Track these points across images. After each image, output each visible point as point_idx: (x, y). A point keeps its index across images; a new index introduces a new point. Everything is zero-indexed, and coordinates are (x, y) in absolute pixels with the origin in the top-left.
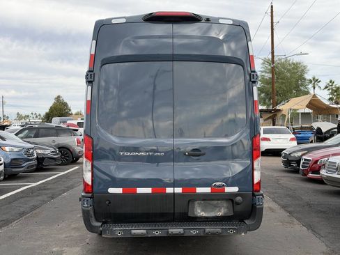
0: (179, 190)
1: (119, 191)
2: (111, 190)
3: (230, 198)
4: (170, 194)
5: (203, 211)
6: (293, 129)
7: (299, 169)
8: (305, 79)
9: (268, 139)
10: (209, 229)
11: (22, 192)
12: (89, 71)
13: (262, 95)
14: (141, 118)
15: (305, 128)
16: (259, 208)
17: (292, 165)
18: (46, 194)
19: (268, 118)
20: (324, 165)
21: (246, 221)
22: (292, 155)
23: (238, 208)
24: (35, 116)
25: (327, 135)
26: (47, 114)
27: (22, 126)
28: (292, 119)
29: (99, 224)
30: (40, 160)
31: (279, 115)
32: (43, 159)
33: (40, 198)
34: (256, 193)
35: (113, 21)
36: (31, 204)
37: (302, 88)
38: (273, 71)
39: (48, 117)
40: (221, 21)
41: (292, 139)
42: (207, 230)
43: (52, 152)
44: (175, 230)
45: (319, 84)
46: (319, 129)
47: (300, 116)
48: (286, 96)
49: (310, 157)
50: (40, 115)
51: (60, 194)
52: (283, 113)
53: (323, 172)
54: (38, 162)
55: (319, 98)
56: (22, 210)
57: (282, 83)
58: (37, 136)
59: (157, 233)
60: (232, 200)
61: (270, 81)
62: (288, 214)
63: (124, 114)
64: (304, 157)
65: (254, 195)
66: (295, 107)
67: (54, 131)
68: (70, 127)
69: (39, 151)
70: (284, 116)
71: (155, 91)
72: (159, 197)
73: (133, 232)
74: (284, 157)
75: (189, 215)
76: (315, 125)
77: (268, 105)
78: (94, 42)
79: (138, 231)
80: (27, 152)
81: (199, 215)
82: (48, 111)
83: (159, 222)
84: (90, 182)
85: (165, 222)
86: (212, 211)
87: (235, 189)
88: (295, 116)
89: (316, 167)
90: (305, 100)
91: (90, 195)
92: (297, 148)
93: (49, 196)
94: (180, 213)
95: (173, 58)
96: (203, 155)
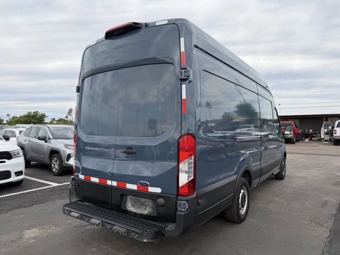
0: (115, 184)
4: (109, 186)
5: (132, 206)
23: (161, 210)
75: (122, 208)
81: (129, 209)
87: (158, 190)
96: (135, 153)
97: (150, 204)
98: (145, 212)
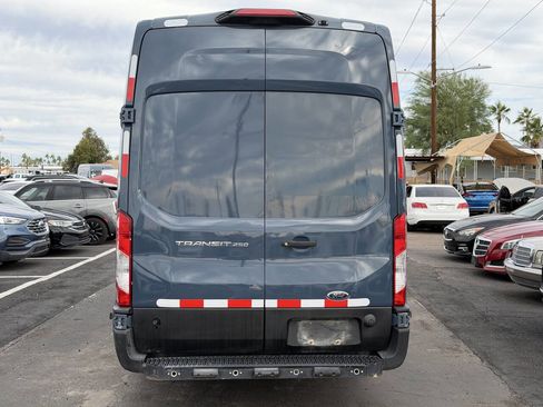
0: (272, 304)
1: (175, 303)
2: (162, 303)
3: (356, 316)
4: (258, 310)
5: (311, 336)
6: (464, 187)
7: (471, 256)
8: (484, 107)
9: (423, 206)
10: (321, 368)
11: (24, 291)
12: (126, 106)
13: (416, 132)
14: (215, 177)
15: (484, 187)
16: (402, 333)
17: (460, 249)
18: (63, 296)
19: (425, 171)
20: (511, 250)
21: (381, 354)
22: (461, 233)
23: (369, 333)
24: (51, 160)
25: (517, 198)
26: (71, 157)
27: (29, 179)
28: (462, 170)
29: (142, 357)
30: (55, 237)
31: (442, 165)
32: (60, 235)
33: (51, 302)
34: (398, 309)
35: (168, 24)
36: (39, 313)
37: (480, 121)
38: (433, 93)
39: (73, 164)
40: (345, 25)
41: (461, 206)
42: (317, 370)
43: (75, 224)
44: (266, 370)
45: (507, 115)
46: (505, 190)
47: (476, 166)
48: (453, 134)
49: (489, 237)
50: (59, 158)
51: (86, 296)
52: (449, 162)
53: (509, 263)
54: (52, 241)
55: (507, 139)
56: (22, 322)
57: (448, 113)
58: (50, 197)
59: (236, 374)
60: (359, 321)
61: (429, 109)
62: (451, 334)
63: (186, 170)
64: (480, 238)
65: (394, 312)
66: (468, 154)
67: (78, 190)
68: (105, 184)
69: (54, 223)
70: (449, 167)
71: (240, 133)
72: (239, 314)
73: (197, 371)
74: (448, 236)
75: (289, 343)
76: (499, 183)
77: (426, 148)
78: (135, 57)
79: (205, 370)
80: (34, 224)
81: (304, 343)
82: (72, 152)
83: (240, 354)
84: (126, 289)
85: (249, 354)
86: (326, 338)
87: (364, 302)
88: (467, 165)
89: (497, 254)
90: (484, 140)
91: (127, 309)
92: (470, 222)
93: (68, 297)
94: (274, 340)
95: (266, 86)
96: (314, 245)
97: (347, 328)
98: (339, 342)
